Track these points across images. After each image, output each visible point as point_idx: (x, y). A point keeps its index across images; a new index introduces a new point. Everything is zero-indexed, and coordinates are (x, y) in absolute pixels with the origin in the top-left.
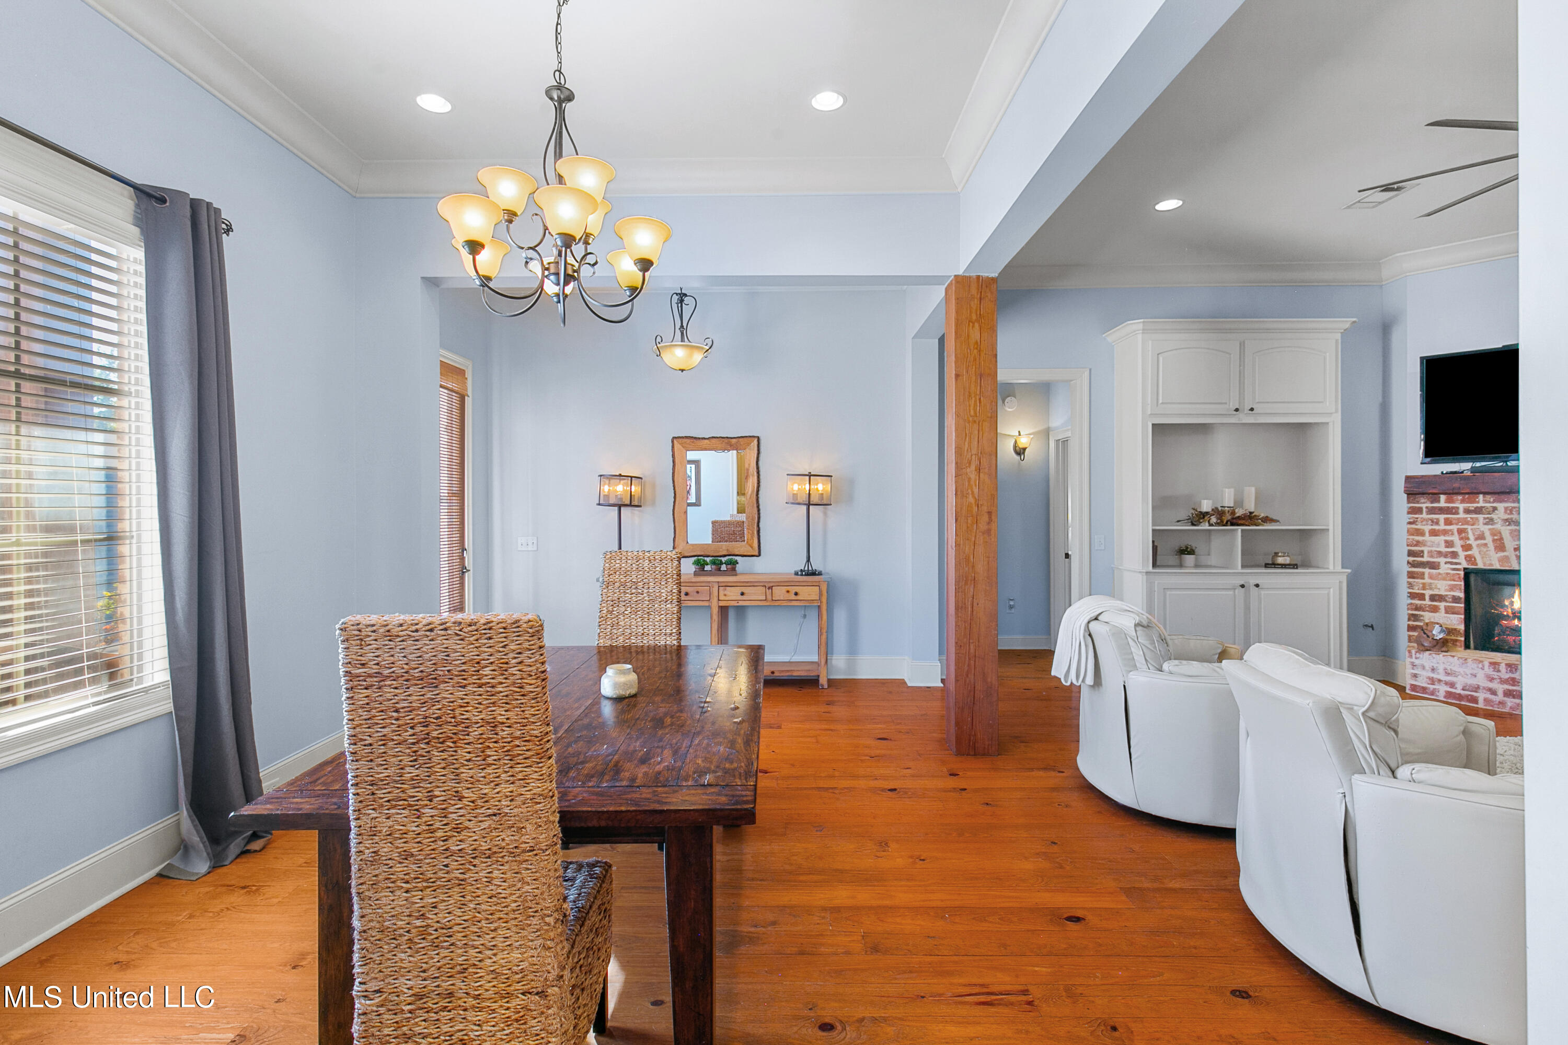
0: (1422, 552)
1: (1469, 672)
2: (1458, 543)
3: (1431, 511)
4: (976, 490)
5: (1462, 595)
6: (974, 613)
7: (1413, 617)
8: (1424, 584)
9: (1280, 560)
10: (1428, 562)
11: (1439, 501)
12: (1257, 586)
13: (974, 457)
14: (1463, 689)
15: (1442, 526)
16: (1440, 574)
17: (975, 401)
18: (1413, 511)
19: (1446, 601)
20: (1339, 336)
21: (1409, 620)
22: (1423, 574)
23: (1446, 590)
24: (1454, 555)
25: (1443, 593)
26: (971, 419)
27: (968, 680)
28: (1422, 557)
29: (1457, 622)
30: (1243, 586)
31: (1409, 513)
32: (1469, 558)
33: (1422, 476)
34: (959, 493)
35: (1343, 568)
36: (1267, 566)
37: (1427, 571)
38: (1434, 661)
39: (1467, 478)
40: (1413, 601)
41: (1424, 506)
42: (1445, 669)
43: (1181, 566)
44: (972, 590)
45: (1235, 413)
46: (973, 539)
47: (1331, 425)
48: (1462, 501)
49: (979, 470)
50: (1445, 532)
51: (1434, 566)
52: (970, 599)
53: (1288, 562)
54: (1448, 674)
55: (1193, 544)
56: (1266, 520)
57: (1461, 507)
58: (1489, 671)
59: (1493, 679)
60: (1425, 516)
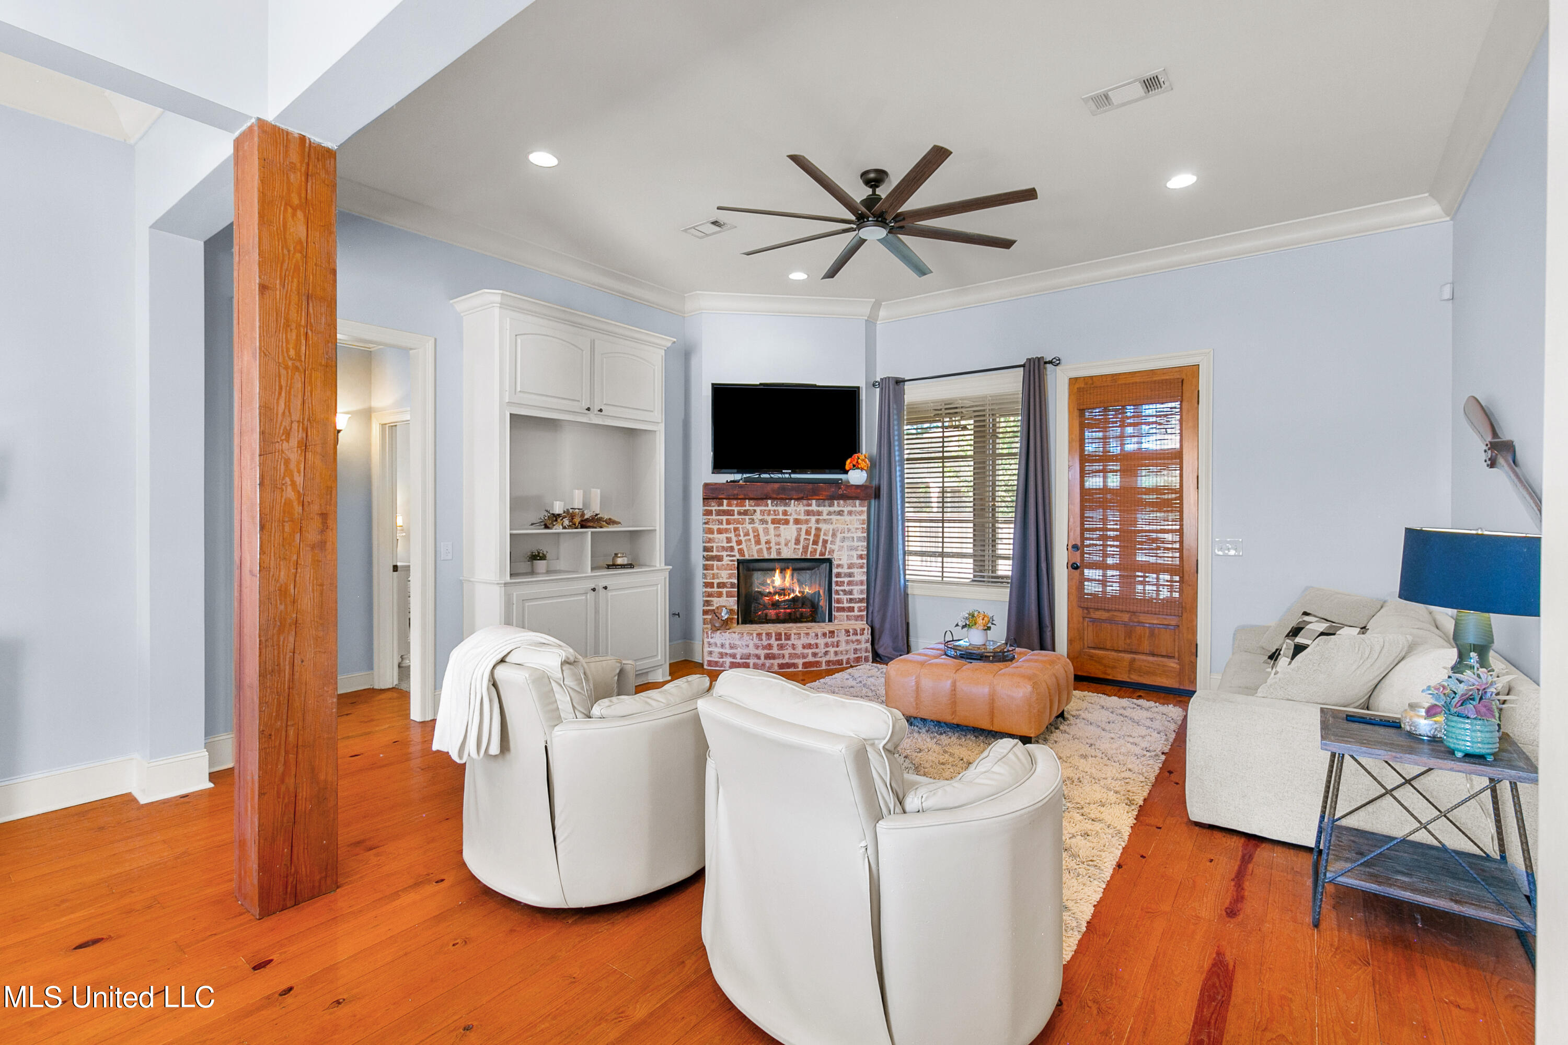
0: (713, 547)
1: (744, 644)
2: (734, 539)
3: (719, 513)
4: (299, 480)
5: (736, 581)
6: (297, 676)
7: (707, 603)
8: (713, 574)
9: (619, 561)
10: (716, 556)
11: (723, 505)
12: (605, 588)
13: (295, 425)
14: (741, 659)
15: (725, 526)
16: (723, 565)
17: (298, 336)
18: (708, 513)
19: (727, 588)
20: (663, 353)
21: (704, 606)
22: (713, 565)
23: (727, 578)
24: (732, 549)
25: (725, 581)
26: (290, 363)
27: (283, 788)
28: (713, 551)
29: (732, 603)
30: (594, 590)
31: (704, 515)
32: (741, 551)
33: (716, 484)
34: (267, 482)
35: (666, 564)
36: (609, 567)
37: (715, 563)
38: (723, 638)
39: (741, 486)
40: (707, 590)
41: (714, 509)
42: (730, 644)
43: (532, 573)
44: (292, 639)
45: (587, 412)
46: (295, 557)
47: (658, 433)
48: (737, 505)
49: (304, 446)
50: (727, 531)
51: (719, 559)
52: (289, 655)
53: (626, 562)
54: (731, 648)
55: (544, 548)
56: (610, 522)
57: (736, 509)
58: (756, 641)
59: (758, 646)
60: (714, 517)
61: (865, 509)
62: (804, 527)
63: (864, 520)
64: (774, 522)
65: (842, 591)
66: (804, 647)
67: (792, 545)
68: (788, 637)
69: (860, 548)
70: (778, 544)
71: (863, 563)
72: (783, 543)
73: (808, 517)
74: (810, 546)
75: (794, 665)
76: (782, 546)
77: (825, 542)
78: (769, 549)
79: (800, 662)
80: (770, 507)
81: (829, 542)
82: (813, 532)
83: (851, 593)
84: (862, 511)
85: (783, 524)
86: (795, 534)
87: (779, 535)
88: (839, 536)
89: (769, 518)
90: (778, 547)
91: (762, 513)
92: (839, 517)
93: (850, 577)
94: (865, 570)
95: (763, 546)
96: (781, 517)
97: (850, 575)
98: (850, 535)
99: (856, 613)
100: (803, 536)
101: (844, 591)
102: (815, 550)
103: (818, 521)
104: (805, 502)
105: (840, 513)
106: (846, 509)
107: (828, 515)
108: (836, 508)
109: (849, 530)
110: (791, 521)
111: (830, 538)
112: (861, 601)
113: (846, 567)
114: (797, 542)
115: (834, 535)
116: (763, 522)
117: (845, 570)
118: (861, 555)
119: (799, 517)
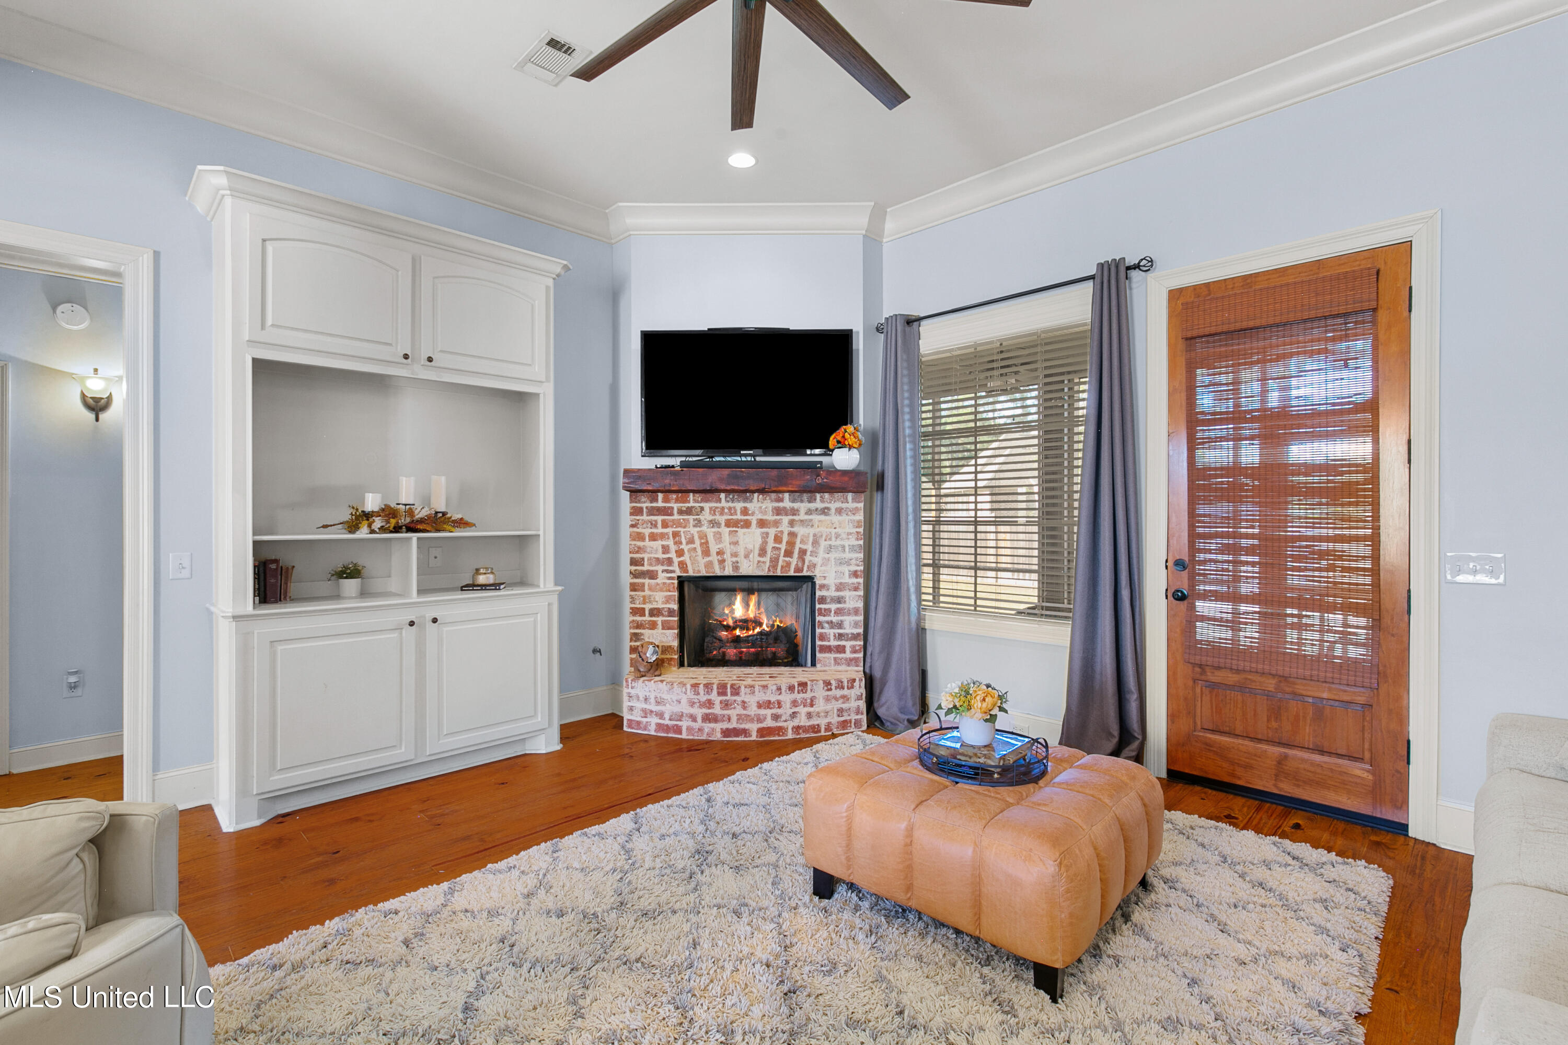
0: (643, 559)
1: (675, 698)
2: (673, 548)
3: (653, 511)
5: (675, 607)
7: (635, 637)
8: (644, 597)
9: (482, 579)
10: (648, 571)
11: (657, 501)
12: (435, 620)
14: (670, 720)
15: (660, 530)
16: (658, 584)
18: (636, 511)
19: (663, 615)
20: (550, 282)
21: (631, 640)
22: (643, 584)
23: (664, 603)
24: (670, 561)
25: (660, 606)
28: (643, 565)
29: (671, 638)
30: (412, 624)
31: (631, 514)
32: (682, 565)
33: (639, 470)
35: (556, 584)
36: (463, 588)
37: (647, 581)
38: (647, 689)
39: (676, 474)
40: (635, 618)
41: (644, 505)
42: (656, 698)
43: (337, 597)
45: (405, 361)
47: (541, 396)
48: (677, 501)
50: (663, 536)
51: (652, 575)
53: (491, 582)
54: (658, 703)
56: (461, 523)
57: (676, 506)
58: (690, 694)
59: (694, 703)
60: (645, 517)
61: (861, 505)
62: (772, 532)
63: (859, 522)
64: (728, 524)
65: (828, 622)
66: (760, 706)
67: (755, 557)
68: (736, 691)
69: (853, 562)
70: (735, 555)
71: (859, 583)
72: (742, 553)
73: (778, 517)
74: (781, 558)
75: (745, 732)
76: (741, 558)
77: (803, 552)
78: (722, 562)
79: (753, 727)
80: (724, 504)
81: (808, 553)
82: (785, 538)
83: (840, 625)
84: (857, 509)
85: (742, 527)
86: (759, 541)
87: (736, 543)
88: (823, 544)
89: (722, 519)
90: (734, 559)
91: (713, 511)
92: (822, 517)
93: (839, 602)
94: (861, 593)
95: (714, 558)
96: (739, 516)
97: (839, 600)
98: (839, 542)
99: (848, 655)
100: (771, 544)
101: (830, 623)
102: (788, 564)
103: (792, 523)
104: (773, 495)
105: (825, 511)
106: (833, 506)
107: (806, 513)
108: (818, 504)
109: (837, 536)
110: (754, 523)
111: (809, 547)
112: (855, 637)
113: (833, 588)
114: (763, 552)
115: (816, 543)
116: (714, 523)
117: (832, 593)
118: (856, 571)
119: (764, 517)
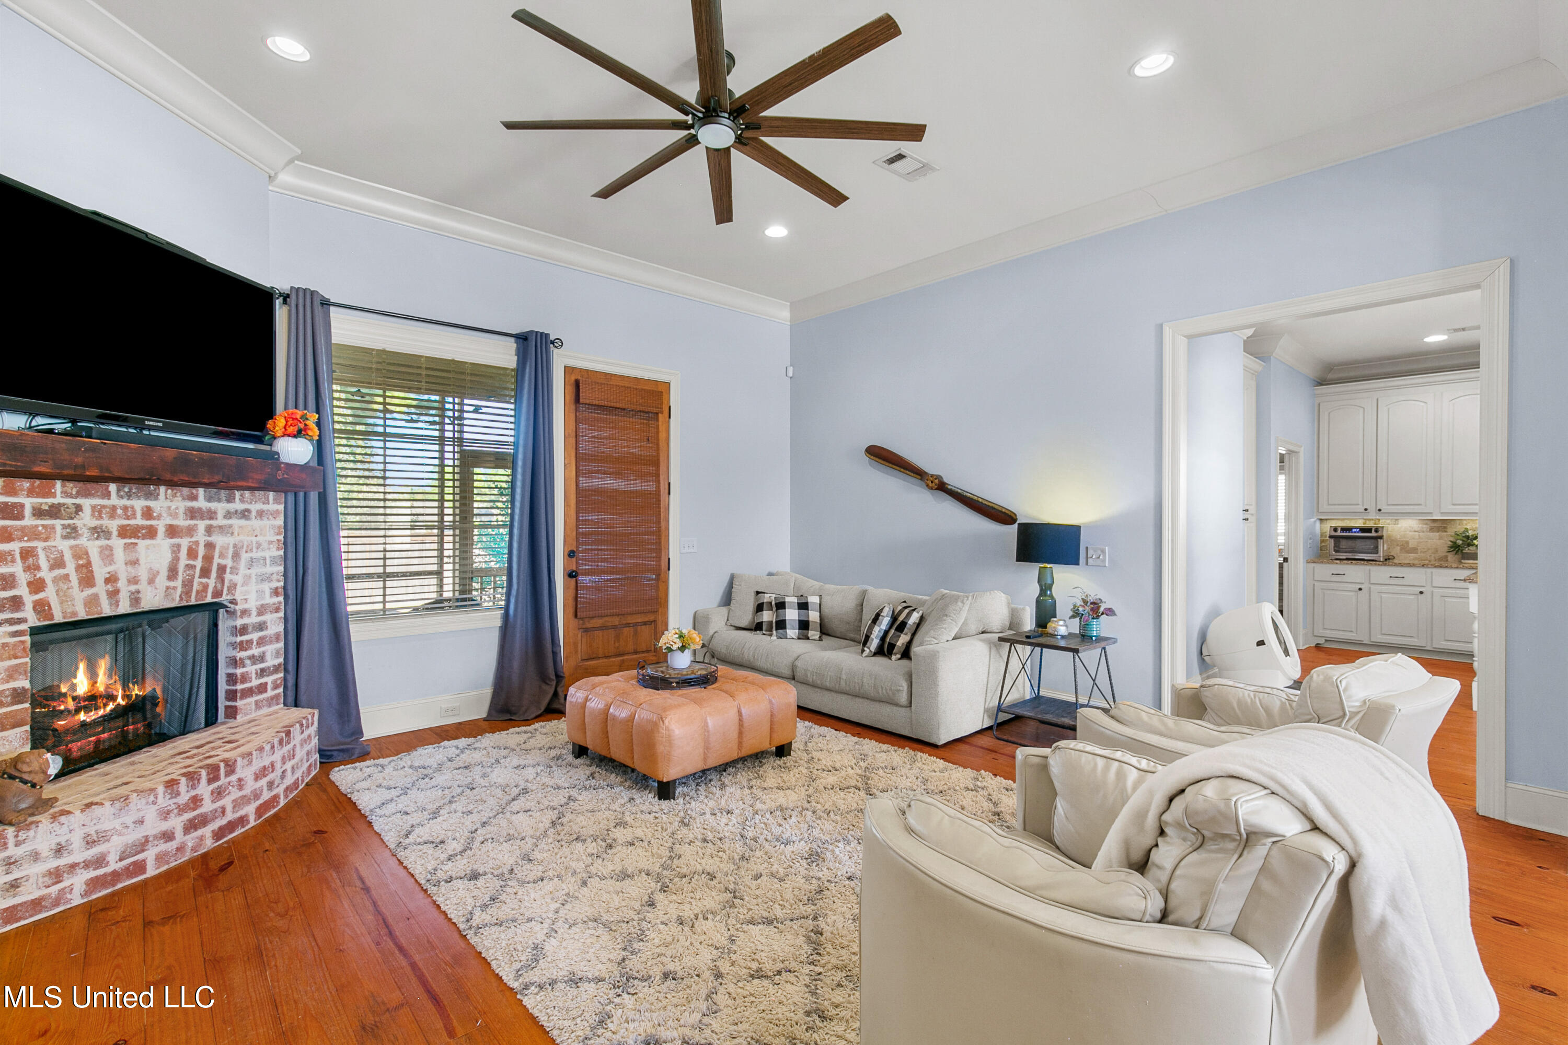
2: (22, 578)
5: (28, 684)
14: (119, 860)
19: (3, 705)
23: (4, 681)
24: (17, 603)
32: (40, 607)
42: (86, 836)
48: (30, 492)
54: (90, 844)
57: (28, 503)
58: (164, 801)
59: (169, 812)
61: (281, 507)
62: (185, 542)
63: (279, 527)
64: (124, 532)
65: (249, 658)
67: (162, 581)
69: (275, 577)
70: (134, 581)
71: (280, 603)
72: (144, 576)
73: (192, 522)
74: (197, 580)
75: (242, 820)
76: (143, 586)
77: (222, 569)
78: (114, 594)
79: (250, 810)
80: (114, 500)
81: (228, 570)
82: (201, 551)
83: (262, 658)
84: (277, 512)
85: (144, 537)
86: (167, 557)
87: (135, 563)
88: (245, 556)
89: (113, 525)
90: (133, 588)
91: (97, 512)
92: (243, 522)
93: (261, 629)
94: (281, 614)
95: (100, 589)
96: (139, 521)
97: (261, 627)
98: (260, 554)
99: (270, 693)
100: (183, 561)
101: (252, 658)
102: (206, 587)
103: (209, 530)
104: (186, 491)
105: (245, 514)
106: (255, 507)
107: (225, 517)
108: (238, 506)
109: (259, 546)
110: (161, 531)
111: (229, 562)
112: (276, 669)
113: (254, 613)
114: (173, 573)
115: (236, 556)
116: (99, 532)
117: (253, 619)
118: (277, 588)
119: (175, 522)
